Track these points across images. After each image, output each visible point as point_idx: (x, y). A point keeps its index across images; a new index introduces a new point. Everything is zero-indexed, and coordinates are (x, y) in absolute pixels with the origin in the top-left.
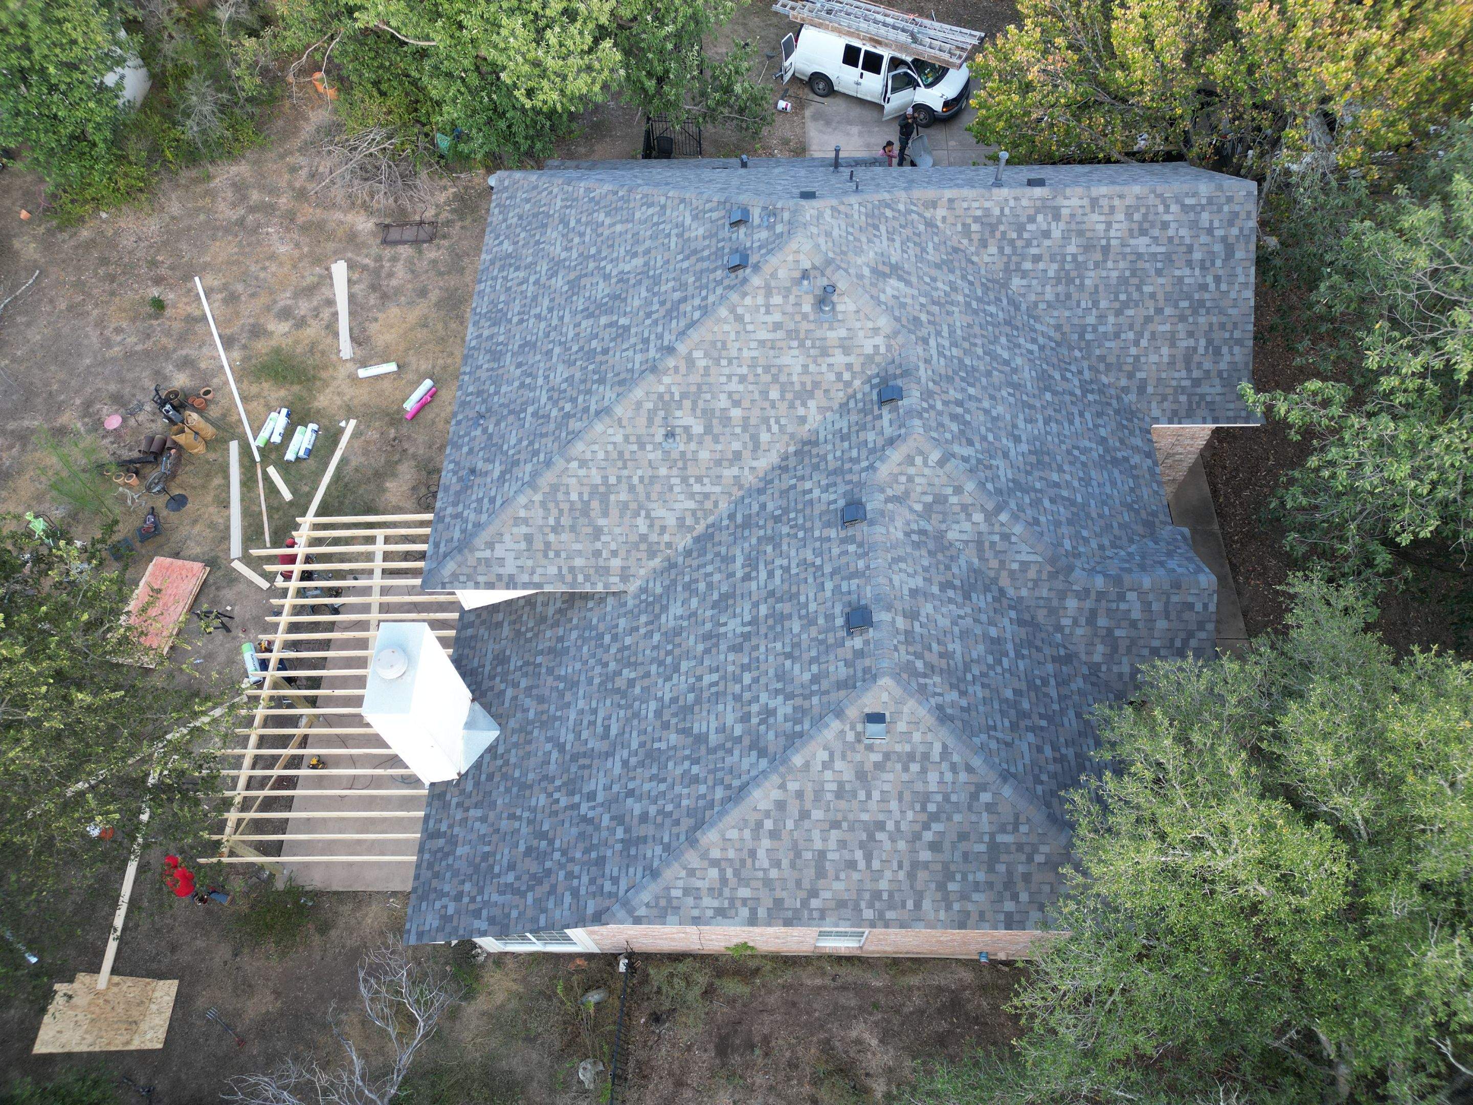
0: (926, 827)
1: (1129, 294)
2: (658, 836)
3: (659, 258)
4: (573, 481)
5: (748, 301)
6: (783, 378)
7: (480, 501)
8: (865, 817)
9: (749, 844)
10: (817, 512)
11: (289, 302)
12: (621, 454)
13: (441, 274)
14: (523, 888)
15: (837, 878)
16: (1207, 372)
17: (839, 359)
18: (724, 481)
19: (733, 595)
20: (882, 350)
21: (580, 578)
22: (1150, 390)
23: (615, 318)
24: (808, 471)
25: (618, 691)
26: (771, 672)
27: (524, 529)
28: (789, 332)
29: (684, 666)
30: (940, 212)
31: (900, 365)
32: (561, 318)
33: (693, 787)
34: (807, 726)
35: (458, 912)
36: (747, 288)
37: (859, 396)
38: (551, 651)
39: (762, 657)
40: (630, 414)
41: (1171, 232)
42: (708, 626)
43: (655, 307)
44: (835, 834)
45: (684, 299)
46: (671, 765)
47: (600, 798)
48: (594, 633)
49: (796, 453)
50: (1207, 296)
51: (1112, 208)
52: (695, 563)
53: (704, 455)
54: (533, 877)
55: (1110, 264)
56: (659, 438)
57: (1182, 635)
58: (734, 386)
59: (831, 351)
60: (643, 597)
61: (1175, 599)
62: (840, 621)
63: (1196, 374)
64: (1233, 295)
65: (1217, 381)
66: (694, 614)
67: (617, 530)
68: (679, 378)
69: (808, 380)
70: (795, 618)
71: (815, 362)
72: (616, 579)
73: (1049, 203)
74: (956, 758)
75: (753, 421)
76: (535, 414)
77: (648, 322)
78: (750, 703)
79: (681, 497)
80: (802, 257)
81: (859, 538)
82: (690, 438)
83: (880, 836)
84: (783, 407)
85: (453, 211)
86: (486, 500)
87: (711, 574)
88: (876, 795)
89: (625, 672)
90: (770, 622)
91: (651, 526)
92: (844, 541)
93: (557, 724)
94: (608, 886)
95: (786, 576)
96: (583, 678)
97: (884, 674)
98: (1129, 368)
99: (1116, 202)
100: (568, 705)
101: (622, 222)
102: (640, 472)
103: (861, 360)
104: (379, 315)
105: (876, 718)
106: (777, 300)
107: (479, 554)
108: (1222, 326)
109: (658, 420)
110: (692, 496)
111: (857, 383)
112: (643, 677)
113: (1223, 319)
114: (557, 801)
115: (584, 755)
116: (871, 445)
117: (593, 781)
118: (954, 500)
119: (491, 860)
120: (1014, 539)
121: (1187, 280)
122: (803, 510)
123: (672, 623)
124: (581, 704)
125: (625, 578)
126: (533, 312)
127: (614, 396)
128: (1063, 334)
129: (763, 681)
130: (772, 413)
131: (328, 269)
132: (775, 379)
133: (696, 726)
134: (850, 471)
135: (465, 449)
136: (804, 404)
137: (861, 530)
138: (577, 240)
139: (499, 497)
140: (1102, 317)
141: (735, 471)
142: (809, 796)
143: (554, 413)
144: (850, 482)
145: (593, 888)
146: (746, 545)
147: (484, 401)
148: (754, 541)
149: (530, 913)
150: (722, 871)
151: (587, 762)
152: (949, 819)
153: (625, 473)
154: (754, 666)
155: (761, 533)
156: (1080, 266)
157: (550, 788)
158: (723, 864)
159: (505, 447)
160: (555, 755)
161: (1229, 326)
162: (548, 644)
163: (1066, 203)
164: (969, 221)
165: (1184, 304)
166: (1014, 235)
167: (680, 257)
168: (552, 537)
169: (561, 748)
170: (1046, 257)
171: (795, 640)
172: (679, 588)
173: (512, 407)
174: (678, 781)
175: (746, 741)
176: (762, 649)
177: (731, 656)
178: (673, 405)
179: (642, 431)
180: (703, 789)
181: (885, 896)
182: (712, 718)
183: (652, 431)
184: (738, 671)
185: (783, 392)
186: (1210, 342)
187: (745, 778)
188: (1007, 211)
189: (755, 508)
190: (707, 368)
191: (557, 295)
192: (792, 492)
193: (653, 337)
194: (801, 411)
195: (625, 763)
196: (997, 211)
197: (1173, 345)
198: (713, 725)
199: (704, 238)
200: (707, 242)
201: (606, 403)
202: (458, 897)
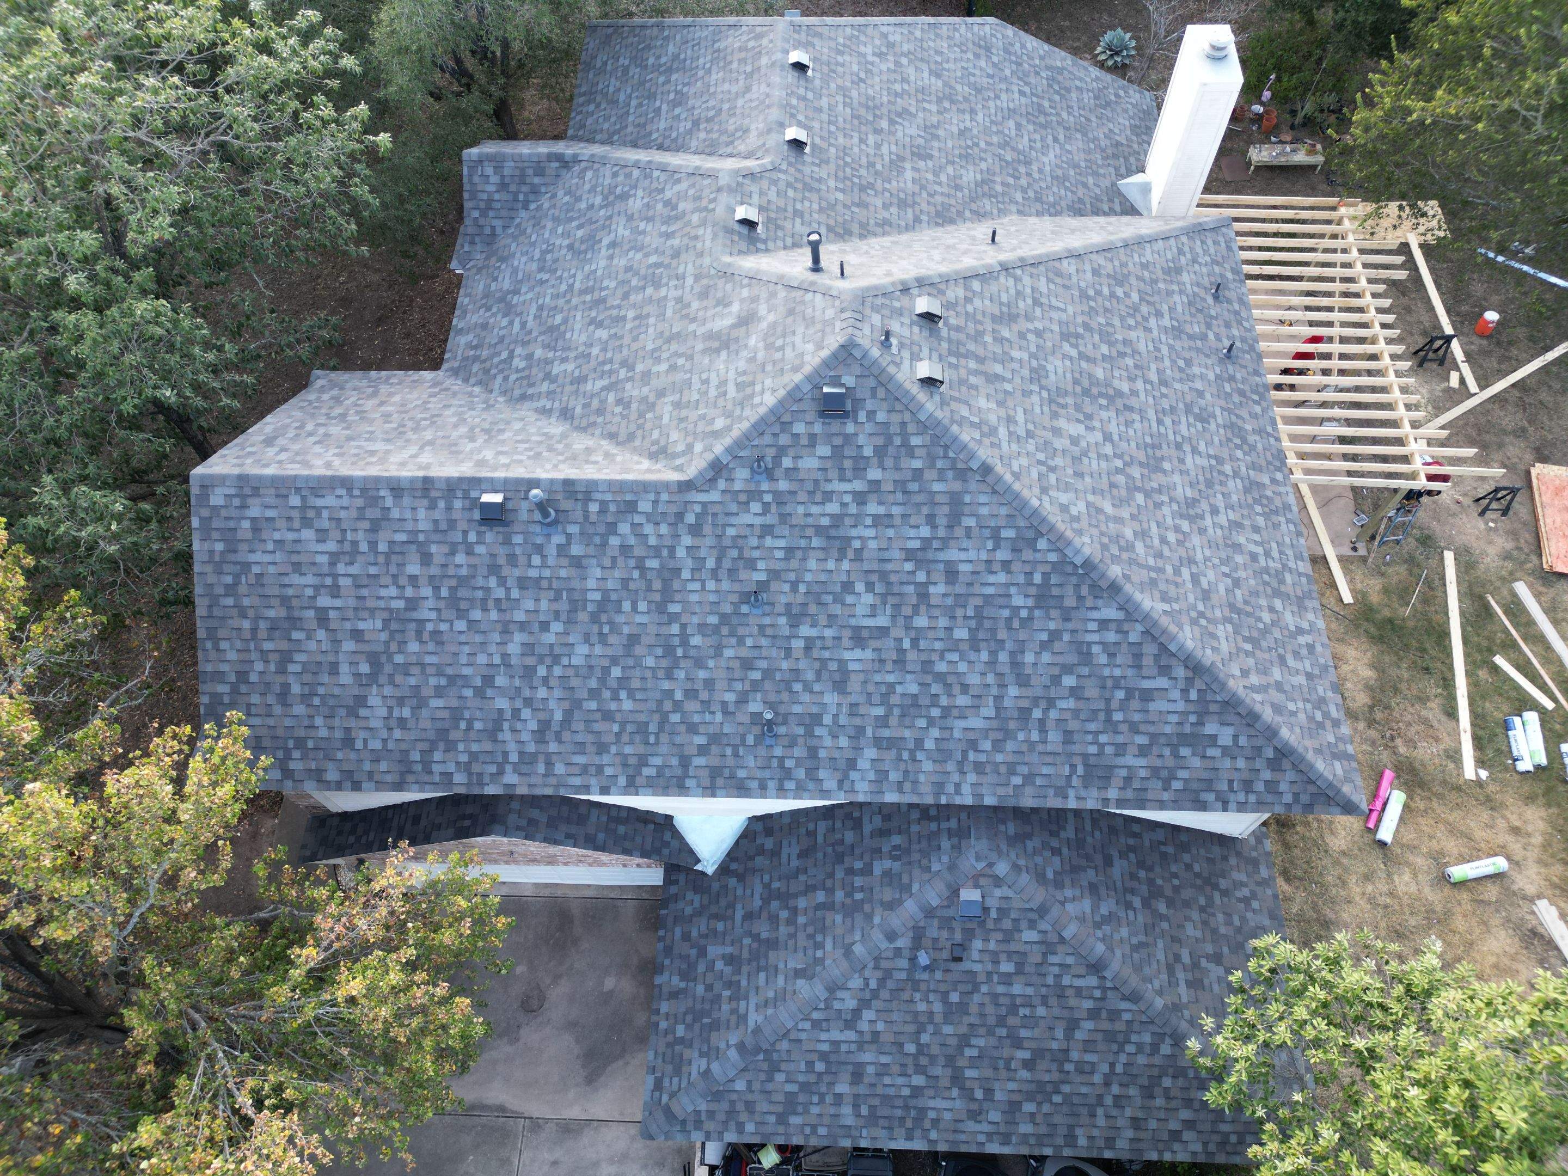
7: (1195, 260)
86: (1189, 256)
134: (796, 180)
139: (1175, 250)
144: (797, 170)
147: (1233, 378)
159: (1185, 299)
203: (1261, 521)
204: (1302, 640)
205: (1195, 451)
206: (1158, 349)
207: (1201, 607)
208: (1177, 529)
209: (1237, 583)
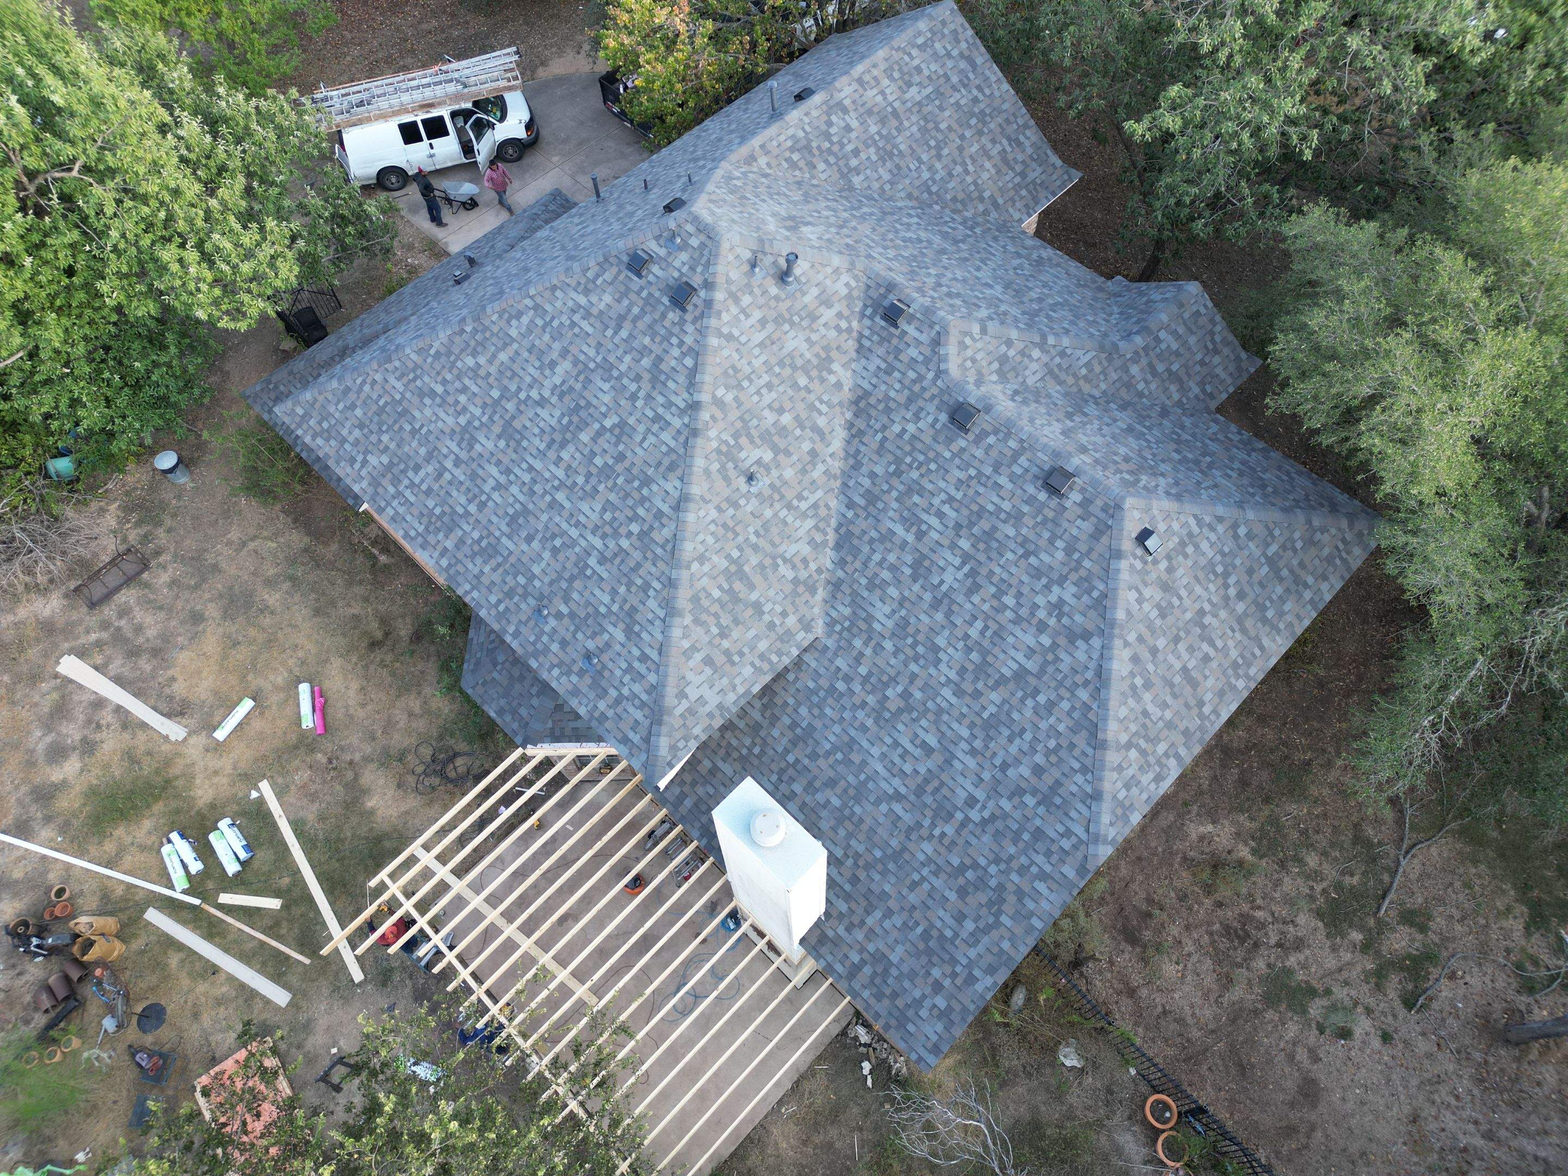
0: (1226, 586)
1: (935, 139)
2: (1066, 770)
3: (585, 348)
4: (705, 581)
5: (725, 317)
6: (799, 362)
7: (630, 669)
8: (1188, 615)
9: (1139, 709)
10: (928, 440)
11: (49, 739)
12: (725, 525)
13: (197, 587)
14: (991, 920)
15: (1206, 677)
16: (1023, 162)
17: (828, 315)
18: (819, 482)
19: (924, 557)
20: (853, 284)
21: (774, 658)
22: (1000, 201)
23: (596, 426)
24: (885, 420)
25: (900, 711)
26: (1025, 578)
27: (698, 656)
28: (775, 321)
29: (941, 641)
30: (762, 161)
31: (879, 285)
32: (531, 468)
33: (1056, 710)
34: (1101, 586)
35: (951, 997)
36: (717, 306)
37: (867, 332)
38: (794, 742)
39: (1005, 576)
40: (706, 486)
41: (926, 72)
42: (928, 596)
43: (633, 387)
44: (1182, 647)
45: (659, 359)
46: (1016, 716)
47: (980, 795)
48: (822, 694)
49: (856, 415)
50: (982, 106)
51: (875, 78)
52: (858, 565)
53: (789, 473)
54: (991, 903)
55: (906, 124)
56: (744, 487)
57: (1208, 338)
58: (768, 397)
59: (817, 313)
60: (838, 628)
61: (1186, 315)
62: (1042, 496)
63: (1018, 168)
64: (997, 94)
65: (1034, 165)
66: (902, 601)
67: (771, 593)
68: (721, 425)
69: (817, 349)
70: (1001, 525)
71: (812, 331)
72: (802, 634)
73: (832, 103)
74: (1208, 519)
75: (804, 415)
76: (602, 560)
77: (639, 403)
78: (1033, 614)
79: (798, 523)
80: (739, 250)
81: (989, 428)
82: (767, 469)
83: (1207, 620)
84: (815, 386)
85: (139, 524)
86: (636, 664)
87: (884, 560)
88: (1183, 593)
89: (889, 692)
90: (981, 546)
91: (794, 567)
92: (978, 440)
93: (871, 785)
94: (1066, 844)
95: (955, 505)
96: (853, 733)
97: (1123, 498)
98: (976, 194)
99: (875, 72)
100: (864, 763)
101: (499, 350)
102: (751, 529)
103: (844, 303)
104: (170, 673)
105: (1145, 535)
106: (746, 300)
107: (679, 711)
108: (1008, 121)
109: (732, 473)
110: (804, 515)
111: (855, 324)
112: (911, 682)
113: (1005, 116)
114: (943, 835)
115: (927, 781)
116: (920, 358)
117: (959, 791)
118: (1011, 353)
119: (934, 933)
120: (1069, 351)
121: (963, 102)
122: (914, 449)
123: (890, 624)
124: (875, 751)
125: (807, 628)
126: (487, 488)
127: (678, 484)
128: (917, 199)
129: (1026, 590)
130: (812, 397)
131: (56, 676)
132: (794, 368)
133: (1004, 670)
134: (924, 389)
135: (555, 647)
136: (831, 372)
137: (982, 422)
138: (463, 399)
139: (648, 651)
140: (930, 168)
141: (821, 468)
142: (1146, 634)
143: (625, 543)
144: (933, 397)
145: (1055, 858)
146: (891, 513)
147: (524, 596)
148: (895, 505)
149: (1019, 930)
150: (1137, 747)
151: (936, 783)
152: (1234, 567)
153: (740, 539)
154: (1004, 587)
155: (894, 494)
156: (888, 138)
157: (925, 832)
158: (1134, 740)
159: (603, 610)
160: (897, 808)
161: (1012, 119)
162: (785, 741)
163: (842, 95)
164: (787, 154)
165: (973, 121)
166: (827, 145)
167: (609, 333)
168: (726, 644)
169: (898, 797)
170: (861, 147)
171: (1020, 539)
172: (865, 594)
173: (567, 575)
174: (1036, 719)
175: (1062, 641)
176: (997, 570)
177: (976, 599)
178: (734, 451)
179: (727, 492)
180: (1065, 705)
181: (1240, 661)
182: (1012, 652)
183: (734, 486)
184: (995, 603)
185: (807, 373)
186: (1009, 139)
187: (1092, 665)
188: (808, 128)
189: (867, 482)
190: (736, 399)
191: (500, 456)
192: (887, 445)
193: (660, 410)
194: (832, 379)
195: (973, 752)
196: (801, 134)
197: (990, 158)
198: (1020, 657)
199: (619, 301)
200: (626, 302)
201: (676, 494)
202: (937, 987)
203: (431, 503)
204: (360, 458)
205: (498, 487)
206: (578, 524)
207: (419, 383)
208: (465, 409)
209: (414, 432)
